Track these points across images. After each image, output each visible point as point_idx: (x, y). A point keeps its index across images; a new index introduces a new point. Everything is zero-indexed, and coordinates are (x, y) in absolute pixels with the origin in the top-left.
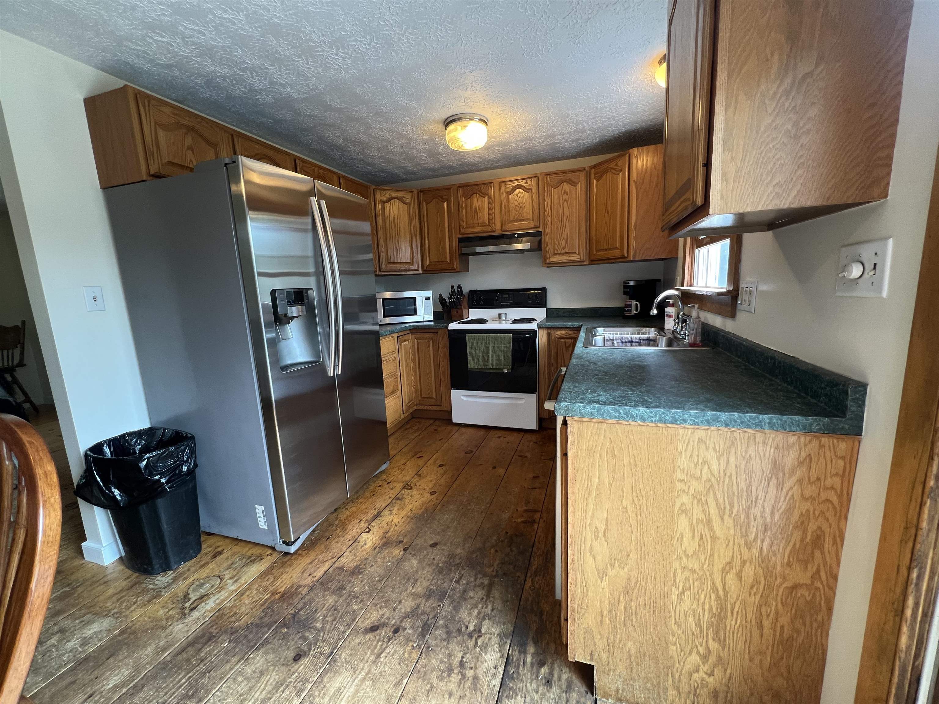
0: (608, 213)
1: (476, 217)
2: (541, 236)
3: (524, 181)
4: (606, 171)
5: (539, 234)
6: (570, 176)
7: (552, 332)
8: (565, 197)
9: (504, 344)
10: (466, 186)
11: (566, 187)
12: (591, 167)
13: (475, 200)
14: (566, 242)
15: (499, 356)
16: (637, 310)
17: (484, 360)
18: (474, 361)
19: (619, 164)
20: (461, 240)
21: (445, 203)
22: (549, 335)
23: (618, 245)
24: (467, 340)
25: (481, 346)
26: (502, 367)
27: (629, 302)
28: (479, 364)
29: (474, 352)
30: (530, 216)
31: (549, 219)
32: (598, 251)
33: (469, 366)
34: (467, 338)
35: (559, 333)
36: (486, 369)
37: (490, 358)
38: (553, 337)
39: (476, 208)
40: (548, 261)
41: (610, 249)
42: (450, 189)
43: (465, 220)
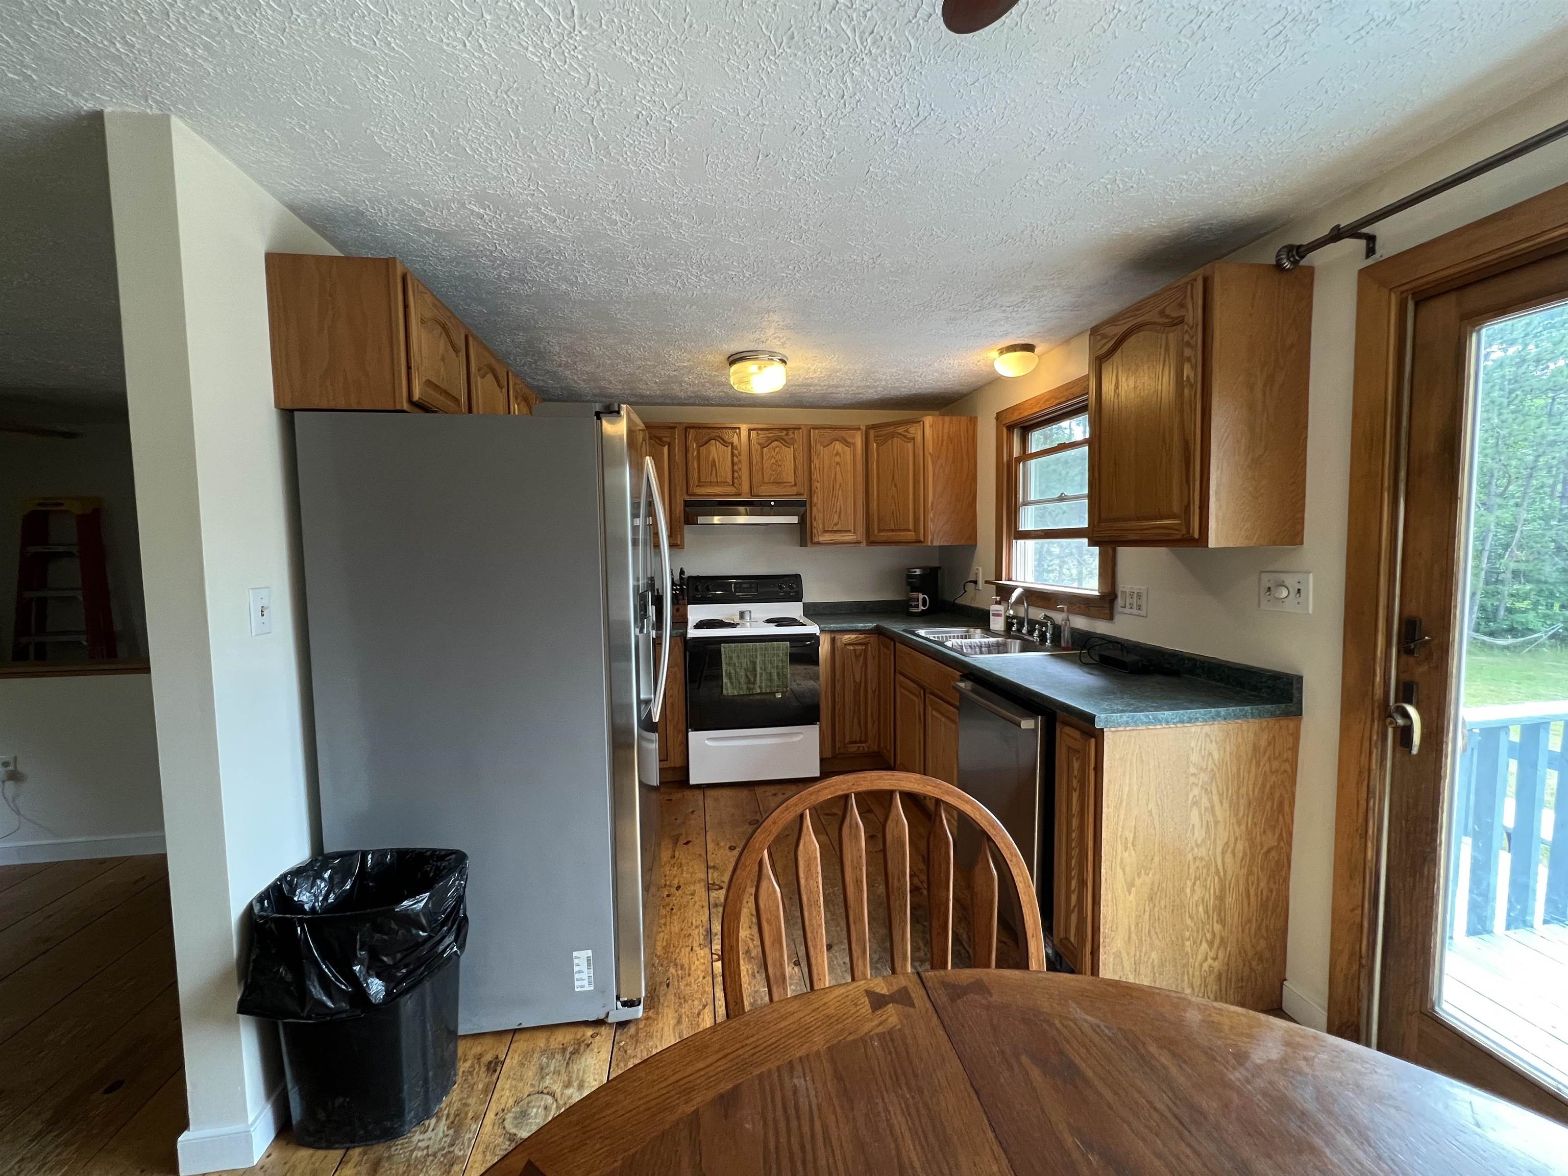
0: (896, 486)
1: (714, 472)
2: (805, 506)
3: (785, 432)
4: (893, 435)
5: (802, 503)
6: (843, 433)
7: (838, 636)
8: (837, 459)
9: (778, 656)
10: (700, 428)
11: (838, 446)
12: (868, 428)
13: (713, 450)
14: (839, 516)
15: (770, 674)
16: (924, 605)
17: (749, 682)
18: (732, 683)
19: (912, 430)
20: (687, 504)
21: (666, 449)
22: (833, 641)
23: (911, 527)
24: (723, 652)
25: (744, 661)
26: (775, 690)
27: (914, 595)
28: (741, 689)
29: (732, 671)
30: (791, 479)
31: (818, 485)
32: (880, 531)
33: (725, 692)
34: (723, 649)
35: (847, 637)
36: (753, 694)
37: (758, 679)
38: (838, 644)
39: (714, 461)
40: (816, 540)
41: (900, 530)
42: (675, 428)
43: (696, 475)
